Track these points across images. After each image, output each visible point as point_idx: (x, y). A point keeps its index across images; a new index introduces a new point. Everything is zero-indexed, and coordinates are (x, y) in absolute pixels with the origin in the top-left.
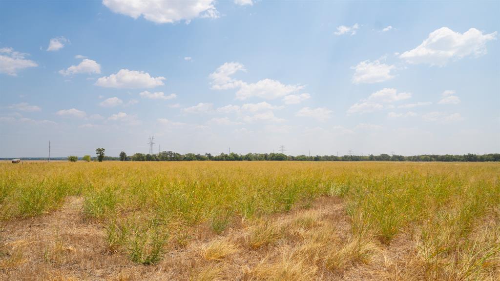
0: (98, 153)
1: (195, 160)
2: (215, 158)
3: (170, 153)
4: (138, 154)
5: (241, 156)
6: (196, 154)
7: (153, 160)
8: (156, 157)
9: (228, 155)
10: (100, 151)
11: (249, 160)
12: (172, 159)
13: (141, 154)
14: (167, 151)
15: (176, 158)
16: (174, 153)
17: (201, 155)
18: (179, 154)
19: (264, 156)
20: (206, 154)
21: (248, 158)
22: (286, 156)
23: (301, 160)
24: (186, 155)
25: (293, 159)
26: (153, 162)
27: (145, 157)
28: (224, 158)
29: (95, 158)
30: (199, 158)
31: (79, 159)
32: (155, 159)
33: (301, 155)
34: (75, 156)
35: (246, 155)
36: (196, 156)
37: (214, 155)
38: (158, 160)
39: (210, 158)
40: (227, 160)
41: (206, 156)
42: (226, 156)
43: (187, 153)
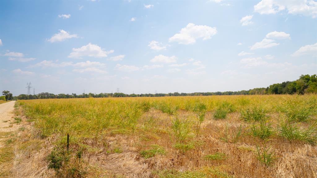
1: (65, 98)
3: (47, 94)
5: (96, 95)
6: (66, 94)
8: (36, 96)
9: (88, 94)
10: (6, 93)
11: (101, 97)
12: (48, 97)
13: (25, 95)
14: (45, 92)
15: (51, 97)
16: (50, 94)
17: (69, 94)
18: (53, 95)
19: (111, 95)
20: (73, 94)
23: (133, 96)
24: (59, 95)
25: (128, 96)
27: (28, 97)
30: (68, 97)
32: (36, 98)
35: (99, 94)
36: (66, 95)
37: (78, 94)
38: (37, 98)
39: (75, 96)
41: (73, 95)
43: (59, 94)
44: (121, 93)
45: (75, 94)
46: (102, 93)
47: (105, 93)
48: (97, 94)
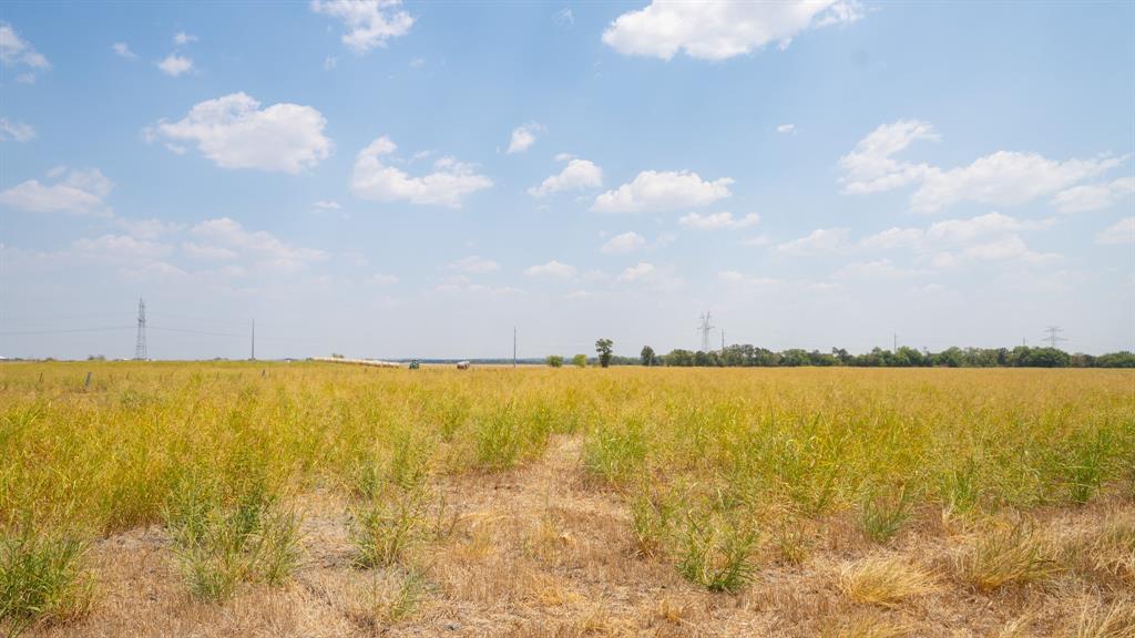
0: (599, 350)
1: (807, 364)
2: (859, 359)
3: (749, 349)
4: (679, 352)
5: (929, 355)
6: (810, 350)
7: (710, 365)
8: (716, 359)
9: (893, 352)
10: (604, 345)
11: (952, 364)
12: (752, 363)
13: (685, 352)
14: (741, 343)
15: (762, 359)
16: (758, 349)
17: (822, 352)
18: (767, 352)
19: (997, 355)
20: (835, 350)
21: (949, 360)
22: (1066, 355)
23: (1119, 366)
24: (785, 352)
25: (1089, 362)
26: (712, 368)
27: (693, 359)
28: (882, 360)
29: (594, 359)
30: (817, 360)
31: (567, 362)
32: (714, 362)
33: (1117, 351)
34: (559, 355)
35: (944, 354)
36: (809, 355)
37: (855, 352)
38: (720, 365)
39: (845, 359)
40: (889, 365)
41: (835, 355)
42: (887, 355)
43: (787, 350)
44: (1045, 350)
45: (843, 351)
46: (956, 348)
47: (971, 349)
48: (931, 352)
